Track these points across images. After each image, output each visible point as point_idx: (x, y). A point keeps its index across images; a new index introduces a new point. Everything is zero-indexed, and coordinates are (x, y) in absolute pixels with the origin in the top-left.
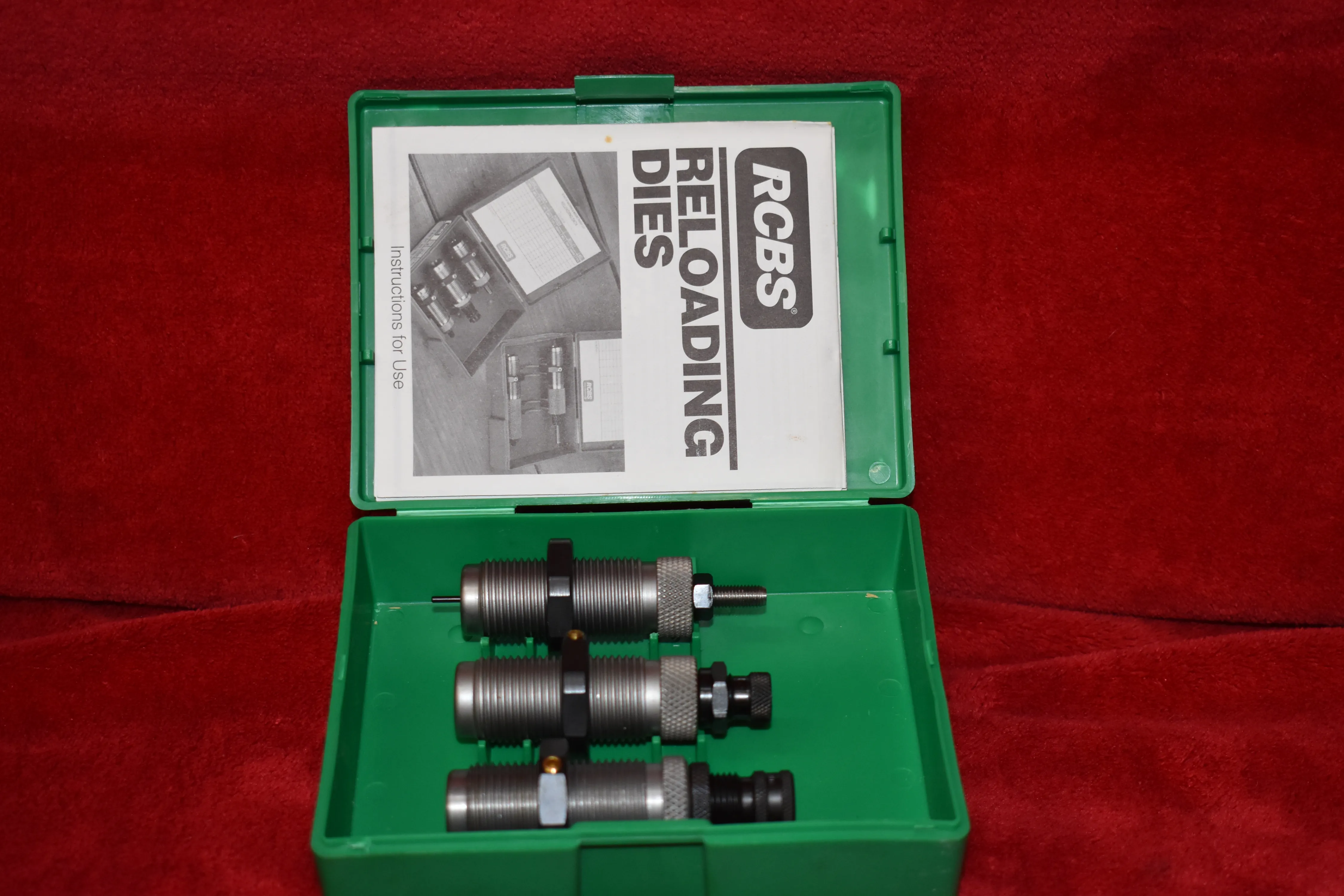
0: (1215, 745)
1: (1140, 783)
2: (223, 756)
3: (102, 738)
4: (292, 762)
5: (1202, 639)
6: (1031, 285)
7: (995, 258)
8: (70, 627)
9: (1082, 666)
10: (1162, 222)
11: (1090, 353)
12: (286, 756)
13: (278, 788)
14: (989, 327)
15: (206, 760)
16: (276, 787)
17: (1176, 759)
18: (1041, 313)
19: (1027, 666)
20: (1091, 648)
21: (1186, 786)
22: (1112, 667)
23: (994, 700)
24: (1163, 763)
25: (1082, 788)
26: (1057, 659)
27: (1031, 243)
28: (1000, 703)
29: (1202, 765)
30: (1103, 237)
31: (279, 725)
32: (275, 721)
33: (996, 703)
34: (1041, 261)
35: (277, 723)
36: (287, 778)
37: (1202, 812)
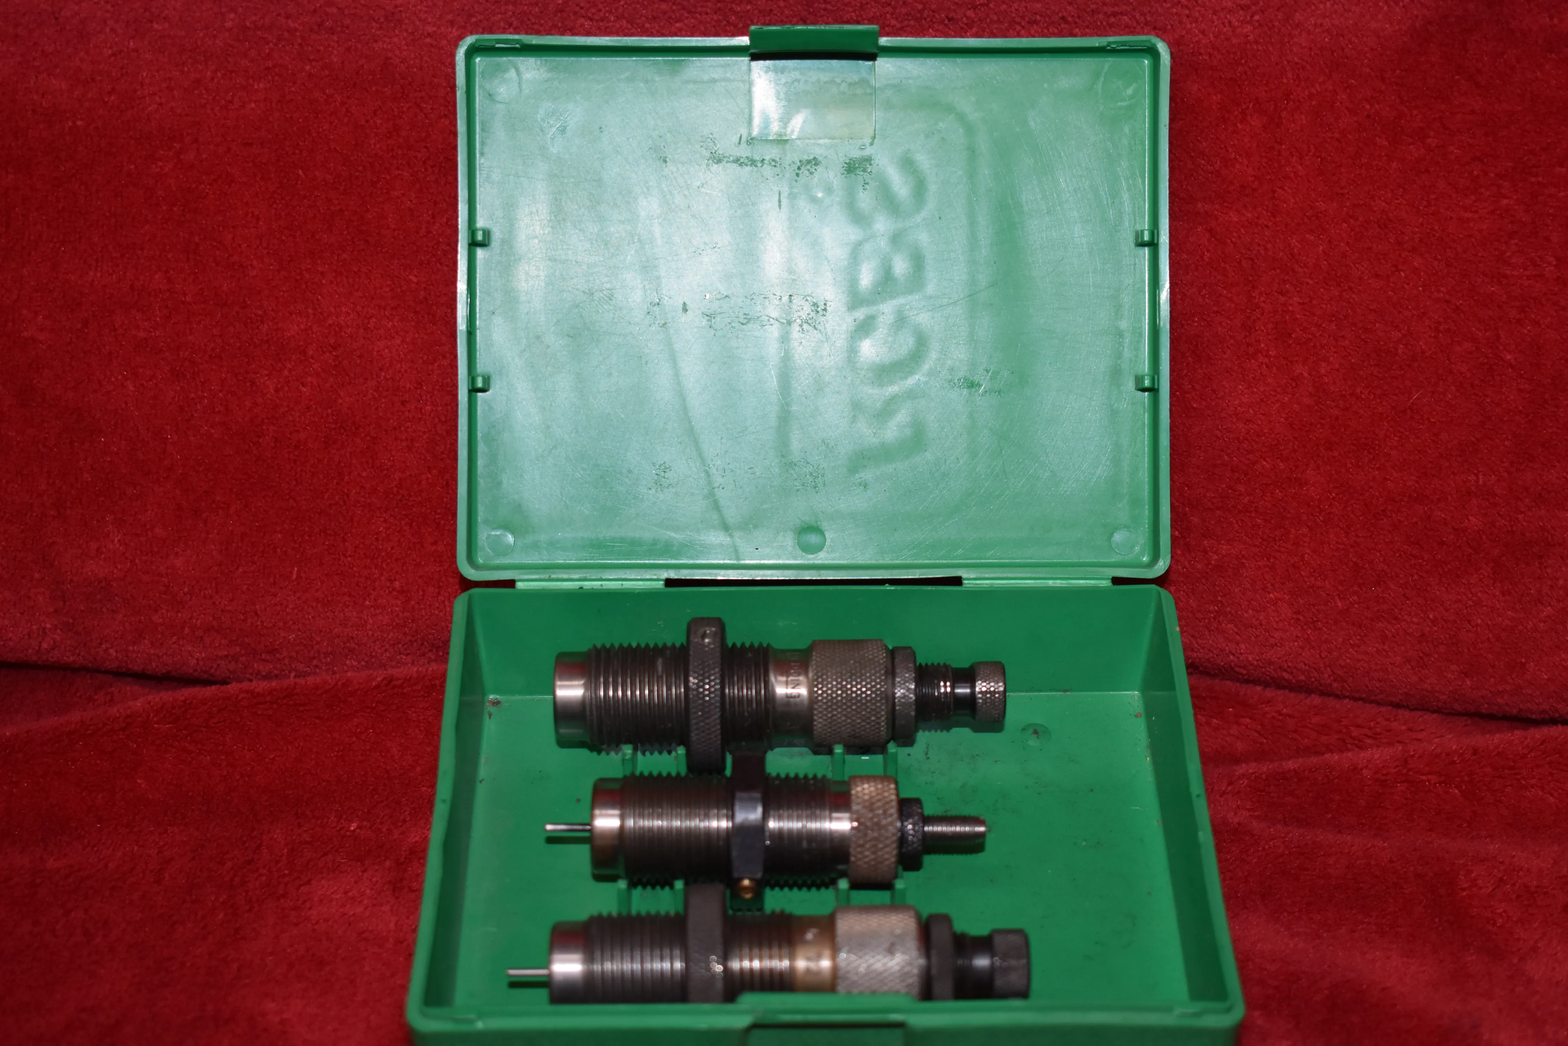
0: (1528, 870)
1: (1437, 920)
2: (286, 872)
3: (136, 848)
4: (371, 880)
5: (1510, 735)
6: (1310, 336)
7: (1264, 302)
8: (96, 697)
9: (1360, 766)
10: (1480, 254)
11: (1385, 424)
12: (364, 871)
13: (354, 914)
14: (1255, 390)
15: (264, 878)
16: (352, 913)
17: (1481, 888)
18: (1323, 371)
19: (1291, 765)
20: (1369, 741)
21: (1494, 924)
22: (1397, 770)
23: (1249, 810)
24: (1465, 893)
25: (1364, 925)
26: (1327, 756)
27: (1311, 282)
28: (1256, 814)
29: (1514, 896)
30: (1403, 274)
31: (354, 831)
32: (350, 826)
33: (1251, 813)
34: (1324, 306)
35: (352, 829)
36: (365, 902)
37: (1515, 961)
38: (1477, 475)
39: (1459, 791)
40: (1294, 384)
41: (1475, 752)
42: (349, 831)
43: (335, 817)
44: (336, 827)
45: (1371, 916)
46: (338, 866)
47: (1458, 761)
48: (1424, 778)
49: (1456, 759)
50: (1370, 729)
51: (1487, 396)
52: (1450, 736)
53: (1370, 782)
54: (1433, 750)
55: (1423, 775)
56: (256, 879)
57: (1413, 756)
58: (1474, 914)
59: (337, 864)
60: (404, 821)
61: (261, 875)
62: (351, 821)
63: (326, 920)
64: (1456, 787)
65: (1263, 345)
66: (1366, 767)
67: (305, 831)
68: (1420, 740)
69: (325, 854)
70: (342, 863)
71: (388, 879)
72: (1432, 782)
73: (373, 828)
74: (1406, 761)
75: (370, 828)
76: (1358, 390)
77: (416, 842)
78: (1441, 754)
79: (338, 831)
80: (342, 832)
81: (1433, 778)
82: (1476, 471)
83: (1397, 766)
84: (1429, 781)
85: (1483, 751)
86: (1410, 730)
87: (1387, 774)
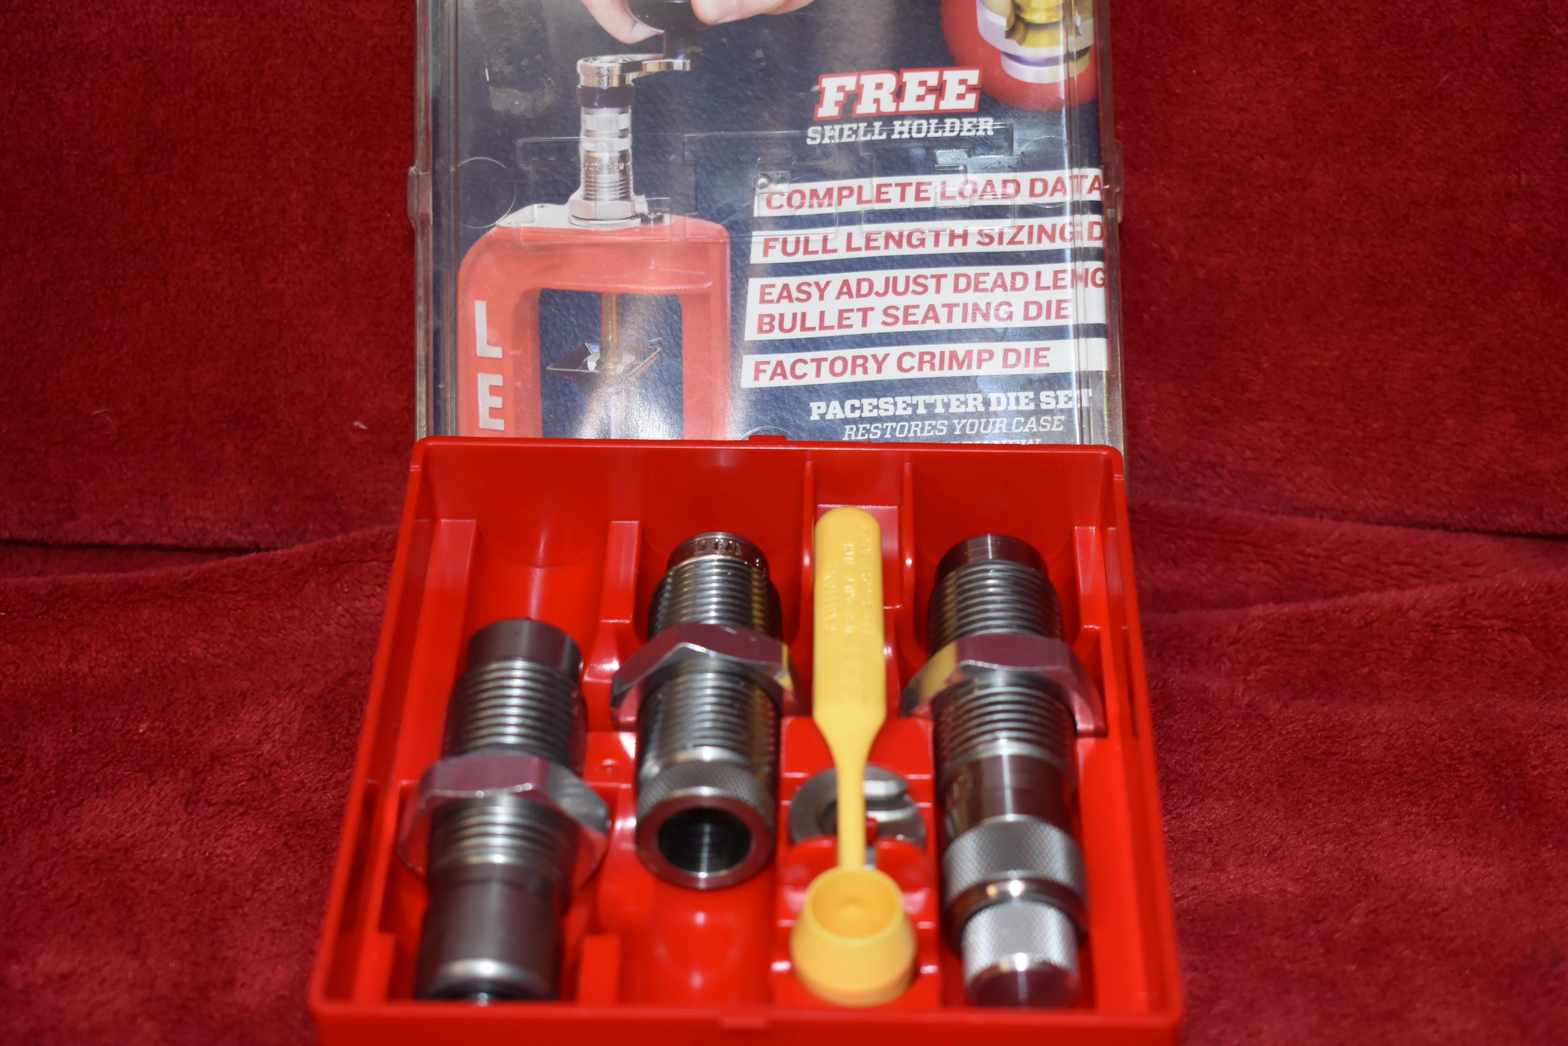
38: (1518, 174)
39: (1531, 640)
40: (1297, 66)
41: (1550, 590)
42: (138, 734)
43: (121, 717)
44: (121, 730)
45: (1420, 806)
46: (119, 780)
47: (1528, 602)
48: (1486, 623)
49: (1526, 598)
50: (1416, 566)
51: (1532, 79)
52: (1516, 570)
53: (1418, 627)
54: (1497, 588)
55: (1485, 618)
56: (14, 803)
57: (1472, 595)
58: (1550, 797)
59: (118, 778)
60: (208, 719)
61: (21, 797)
62: (141, 721)
63: (96, 846)
64: (1526, 634)
65: (1258, 20)
66: (1414, 608)
67: (81, 737)
68: (1478, 577)
69: (106, 765)
70: (125, 776)
71: (180, 792)
72: (1496, 628)
73: (167, 730)
74: (1463, 601)
75: (164, 729)
76: (1375, 72)
77: (220, 745)
78: (1507, 592)
79: (123, 735)
80: (128, 736)
81: (1498, 623)
82: (1517, 170)
83: (1452, 608)
84: (1492, 627)
85: (1560, 589)
86: (1466, 564)
87: (1440, 617)
